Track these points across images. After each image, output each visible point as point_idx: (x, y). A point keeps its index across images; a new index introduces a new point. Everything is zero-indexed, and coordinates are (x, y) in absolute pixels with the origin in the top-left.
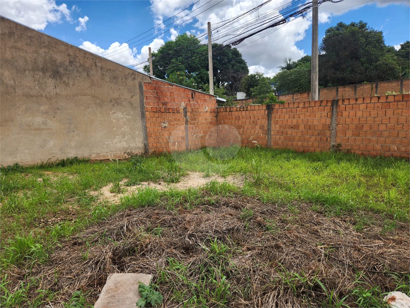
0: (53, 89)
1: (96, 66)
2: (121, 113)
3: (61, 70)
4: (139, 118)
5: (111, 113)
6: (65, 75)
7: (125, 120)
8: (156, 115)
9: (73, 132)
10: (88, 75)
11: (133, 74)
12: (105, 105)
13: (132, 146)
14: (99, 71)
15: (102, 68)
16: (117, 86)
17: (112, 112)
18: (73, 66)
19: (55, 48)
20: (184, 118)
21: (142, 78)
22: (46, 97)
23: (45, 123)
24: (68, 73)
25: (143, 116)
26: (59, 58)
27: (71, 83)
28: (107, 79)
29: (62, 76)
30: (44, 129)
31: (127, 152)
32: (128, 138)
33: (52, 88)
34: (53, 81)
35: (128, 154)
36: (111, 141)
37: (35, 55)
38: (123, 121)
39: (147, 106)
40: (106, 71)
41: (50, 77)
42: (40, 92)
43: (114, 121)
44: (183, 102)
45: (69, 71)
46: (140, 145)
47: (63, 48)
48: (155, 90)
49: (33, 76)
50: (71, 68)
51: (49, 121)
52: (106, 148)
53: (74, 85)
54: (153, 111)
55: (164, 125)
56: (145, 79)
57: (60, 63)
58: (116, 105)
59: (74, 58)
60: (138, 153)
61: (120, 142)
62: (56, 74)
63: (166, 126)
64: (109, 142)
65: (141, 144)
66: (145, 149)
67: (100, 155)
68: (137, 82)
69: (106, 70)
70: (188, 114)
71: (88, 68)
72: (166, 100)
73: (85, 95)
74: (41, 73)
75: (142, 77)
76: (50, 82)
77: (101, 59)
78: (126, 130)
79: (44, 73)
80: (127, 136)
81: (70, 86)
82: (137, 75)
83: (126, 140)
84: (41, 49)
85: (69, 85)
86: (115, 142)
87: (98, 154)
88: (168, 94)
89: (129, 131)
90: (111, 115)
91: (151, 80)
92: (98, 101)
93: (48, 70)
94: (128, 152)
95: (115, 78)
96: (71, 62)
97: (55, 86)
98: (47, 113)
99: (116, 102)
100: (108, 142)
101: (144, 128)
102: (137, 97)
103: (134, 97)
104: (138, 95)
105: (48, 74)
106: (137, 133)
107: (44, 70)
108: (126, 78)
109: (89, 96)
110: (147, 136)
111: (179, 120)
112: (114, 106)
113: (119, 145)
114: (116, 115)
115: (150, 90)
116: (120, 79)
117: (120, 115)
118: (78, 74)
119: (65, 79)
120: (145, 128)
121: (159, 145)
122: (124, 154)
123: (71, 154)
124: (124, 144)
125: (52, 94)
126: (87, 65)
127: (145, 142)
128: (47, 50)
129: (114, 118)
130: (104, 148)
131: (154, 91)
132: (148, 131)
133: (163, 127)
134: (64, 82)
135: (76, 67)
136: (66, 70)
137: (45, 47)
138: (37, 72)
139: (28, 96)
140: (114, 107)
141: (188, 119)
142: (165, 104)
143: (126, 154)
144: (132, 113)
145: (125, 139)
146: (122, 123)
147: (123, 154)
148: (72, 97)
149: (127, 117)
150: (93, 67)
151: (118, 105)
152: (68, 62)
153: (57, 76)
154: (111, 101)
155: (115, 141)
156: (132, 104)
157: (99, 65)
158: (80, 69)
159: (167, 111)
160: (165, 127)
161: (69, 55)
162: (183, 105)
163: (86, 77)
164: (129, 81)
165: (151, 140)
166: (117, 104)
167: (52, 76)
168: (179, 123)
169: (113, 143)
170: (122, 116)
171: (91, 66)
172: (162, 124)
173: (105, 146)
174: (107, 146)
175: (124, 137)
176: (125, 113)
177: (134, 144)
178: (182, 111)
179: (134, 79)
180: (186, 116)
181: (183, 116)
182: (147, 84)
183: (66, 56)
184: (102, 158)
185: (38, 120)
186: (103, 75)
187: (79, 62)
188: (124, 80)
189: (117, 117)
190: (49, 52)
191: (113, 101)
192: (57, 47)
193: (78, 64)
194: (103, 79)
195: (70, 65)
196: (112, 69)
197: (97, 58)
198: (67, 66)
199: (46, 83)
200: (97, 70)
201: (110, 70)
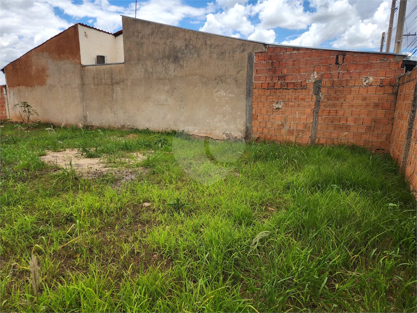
0: (173, 72)
1: (206, 44)
2: (224, 92)
3: (179, 55)
4: (243, 96)
5: (214, 91)
6: (181, 59)
7: (227, 99)
8: (268, 92)
9: (183, 108)
11: (243, 45)
12: (210, 83)
13: (233, 127)
14: (208, 49)
15: (210, 46)
16: (223, 62)
17: (216, 90)
18: (188, 49)
19: (177, 36)
20: (314, 96)
21: (254, 47)
22: (168, 79)
23: (166, 100)
24: (183, 56)
25: (249, 93)
26: (179, 44)
27: (185, 65)
28: (215, 56)
29: (179, 60)
30: (165, 105)
31: (226, 133)
32: (228, 119)
33: (172, 71)
34: (174, 66)
35: (227, 135)
36: (212, 120)
37: (164, 46)
38: (225, 100)
39: (256, 82)
40: (214, 48)
41: (172, 62)
42: (165, 76)
43: (217, 99)
44: (315, 73)
45: (185, 55)
46: (241, 128)
47: (182, 34)
48: (270, 60)
49: (162, 63)
50: (186, 52)
51: (169, 99)
52: (206, 126)
53: (187, 67)
54: (263, 88)
55: (277, 106)
56: (258, 48)
57: (179, 48)
58: (220, 82)
59: (189, 42)
60: (237, 136)
61: (220, 121)
63: (280, 107)
65: (242, 126)
66: (246, 132)
67: (201, 132)
68: (246, 55)
70: (323, 90)
71: (199, 48)
72: (285, 71)
73: (194, 75)
74: (167, 60)
75: (253, 46)
76: (172, 66)
77: (211, 36)
78: (227, 109)
80: (227, 116)
81: (184, 68)
82: (248, 45)
83: (226, 120)
84: (168, 40)
86: (215, 121)
87: (200, 130)
88: (291, 63)
89: (231, 111)
90: (214, 93)
91: (266, 48)
92: (204, 80)
93: (171, 56)
94: (227, 133)
96: (186, 46)
97: (175, 69)
98: (168, 92)
99: (220, 79)
100: (209, 120)
101: (248, 108)
102: (244, 73)
103: (240, 73)
104: (246, 70)
105: (171, 60)
106: (239, 113)
107: (168, 58)
108: (234, 52)
109: (198, 75)
110: (251, 117)
111: (303, 99)
112: (218, 84)
113: (219, 125)
114: (219, 93)
115: (263, 62)
116: (227, 54)
117: (222, 93)
118: (191, 56)
119: (181, 62)
120: (250, 108)
121: (266, 131)
122: (223, 134)
123: (180, 127)
124: (224, 125)
125: (172, 76)
126: (198, 45)
127: (248, 125)
128: (171, 40)
129: (217, 97)
131: (269, 62)
132: (254, 112)
133: (275, 108)
134: (180, 65)
136: (183, 54)
137: (170, 37)
138: (164, 60)
139: (159, 79)
140: (218, 85)
141: (322, 98)
142: (282, 77)
143: (224, 135)
144: (236, 92)
146: (224, 102)
147: (222, 135)
148: (185, 77)
149: (231, 95)
150: (203, 47)
151: (222, 83)
153: (177, 60)
154: (216, 79)
156: (237, 81)
157: (209, 43)
158: (193, 51)
159: (286, 87)
160: (278, 108)
162: (315, 76)
163: (197, 58)
164: (237, 55)
165: (256, 124)
166: (221, 81)
168: (304, 103)
169: (213, 122)
170: (225, 94)
172: (274, 105)
173: (206, 124)
174: (208, 124)
175: (224, 116)
176: (229, 91)
177: (235, 125)
178: (311, 87)
179: (244, 50)
180: (317, 94)
181: (311, 93)
182: (260, 54)
183: (184, 42)
184: (202, 135)
185: (163, 97)
186: (211, 53)
187: (192, 44)
188: (231, 54)
189: (219, 96)
190: (173, 41)
191: (218, 78)
192: (178, 35)
193: (191, 47)
194: (211, 57)
195: (186, 49)
196: (220, 44)
197: (207, 37)
198: (183, 50)
199: (169, 67)
200: (206, 48)
201: (218, 45)
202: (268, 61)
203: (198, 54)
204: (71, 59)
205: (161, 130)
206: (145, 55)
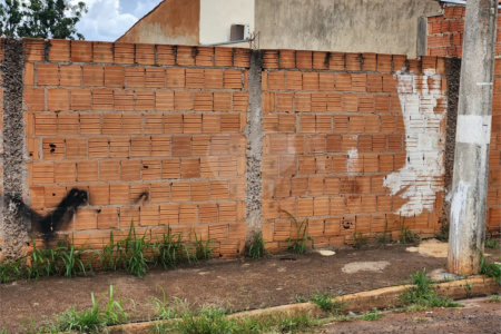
1: (362, 2)
3: (326, 23)
6: (328, 30)
10: (351, 24)
11: (411, 3)
14: (365, 12)
15: (368, 5)
16: (384, 35)
18: (337, 12)
21: (425, 8)
24: (331, 25)
26: (326, 3)
27: (333, 42)
28: (373, 24)
29: (325, 32)
34: (317, 43)
37: (307, 7)
40: (373, 10)
41: (316, 36)
45: (333, 22)
48: (449, 30)
49: (304, 39)
50: (335, 17)
53: (335, 45)
56: (431, 9)
57: (326, 11)
68: (415, 21)
69: (372, 7)
71: (352, 10)
74: (309, 33)
75: (425, 5)
79: (311, 32)
82: (418, 4)
85: (330, 45)
91: (442, 8)
93: (315, 26)
95: (383, 19)
96: (336, 6)
105: (314, 33)
107: (311, 29)
108: (399, 16)
115: (439, 34)
116: (390, 21)
118: (341, 25)
119: (328, 37)
126: (352, 5)
131: (446, 35)
134: (327, 41)
135: (340, 13)
136: (330, 21)
138: (306, 33)
150: (358, 7)
152: (333, 7)
153: (322, 33)
163: (349, 28)
164: (404, 21)
167: (318, 35)
171: (356, 6)
179: (412, 13)
182: (434, 20)
186: (368, 18)
187: (344, 4)
188: (395, 20)
193: (342, 8)
194: (367, 27)
195: (335, 11)
198: (331, 15)
200: (362, 10)
201: (378, 5)
202: (445, 33)
204: (187, 35)
206: (281, 24)
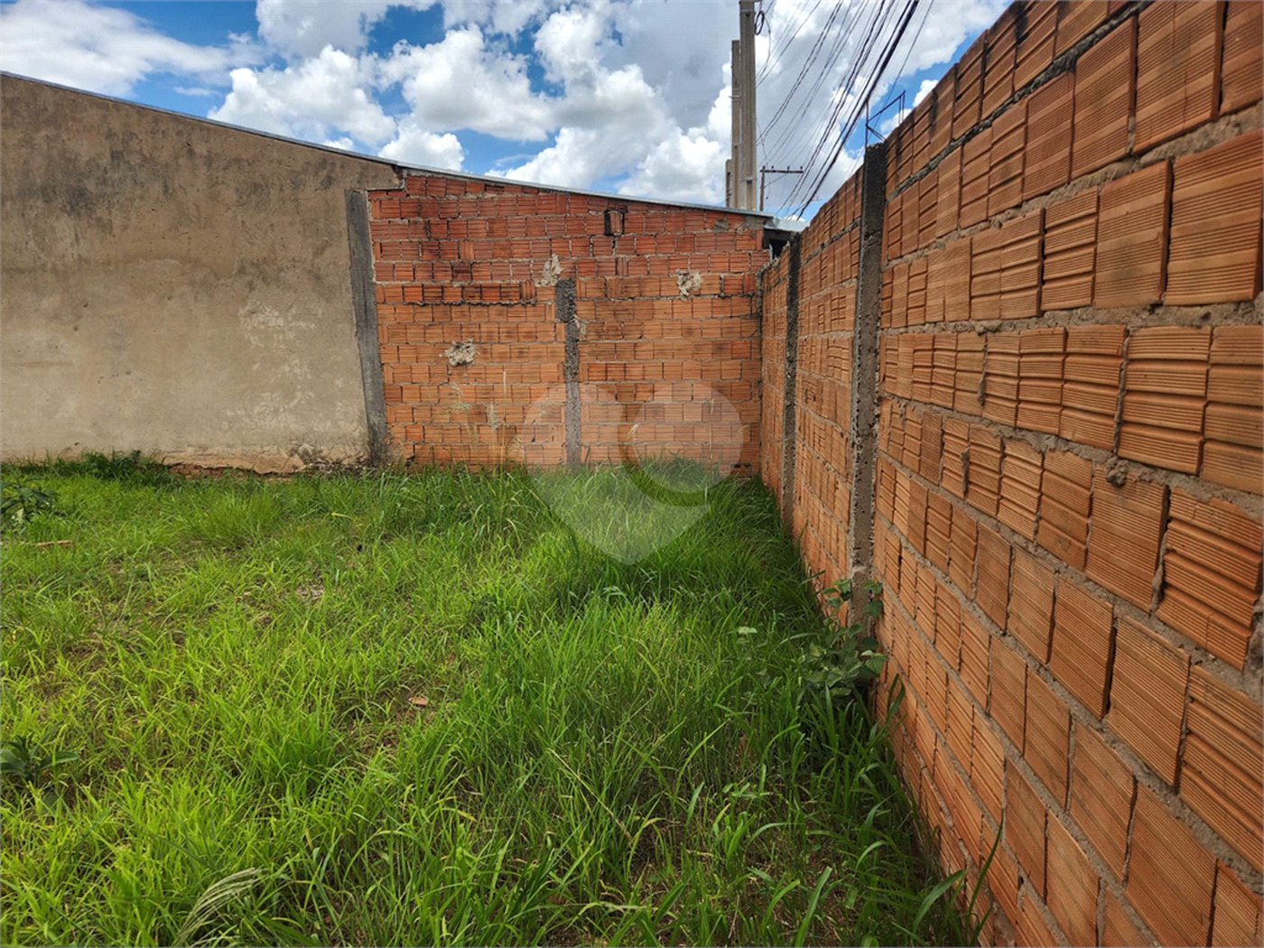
0: (72, 245)
1: (191, 153)
2: (277, 314)
3: (91, 185)
4: (347, 328)
5: (242, 312)
6: (101, 200)
7: (291, 336)
8: (425, 316)
9: (128, 373)
10: (166, 190)
11: (324, 163)
12: (223, 285)
13: (323, 431)
14: (202, 171)
15: (209, 160)
16: (263, 215)
17: (247, 308)
18: (122, 166)
19: (74, 119)
20: (561, 327)
21: (361, 174)
22: (54, 270)
23: (53, 347)
24: (109, 190)
25: (365, 319)
26: (85, 148)
27: (117, 221)
28: (229, 194)
29: (92, 204)
31: (301, 449)
32: (303, 402)
33: (68, 241)
34: (71, 223)
35: (305, 456)
36: (245, 409)
37: (24, 151)
38: (284, 341)
39: (385, 283)
40: (225, 169)
41: (63, 210)
42: (39, 258)
43: (254, 340)
44: (555, 257)
45: (113, 186)
46: (350, 430)
47: (93, 115)
48: (419, 214)
49: (23, 215)
50: (116, 176)
51: (62, 342)
52: (226, 432)
53: (125, 228)
54: (407, 300)
55: (459, 357)
56: (374, 177)
57: (88, 163)
58: (259, 283)
59: (124, 142)
60: (342, 456)
61: (276, 412)
62: (79, 202)
63: (468, 360)
64: (239, 413)
65: (355, 424)
66: (371, 444)
67: (209, 451)
68: (338, 196)
69: (223, 164)
70: (582, 308)
71: (167, 165)
72: (469, 252)
73: (159, 258)
74: (40, 203)
75: (359, 170)
76: (64, 227)
77: (208, 129)
78: (297, 371)
79: (47, 201)
80: (299, 394)
81: (115, 231)
82: (342, 166)
83: (296, 406)
84: (38, 131)
85: (111, 229)
86: (259, 414)
87: (203, 448)
88: (482, 227)
89: (309, 377)
90: (242, 320)
91: (401, 178)
92: (199, 276)
93: (57, 190)
94: (306, 452)
95: (256, 187)
96: (116, 156)
97: (76, 235)
98: (56, 317)
99: (260, 274)
100: (234, 410)
101: (368, 365)
102: (340, 253)
103: (328, 252)
104: (345, 243)
105: (58, 202)
106: (339, 383)
107: (47, 193)
108: (296, 185)
109: (172, 257)
110: (383, 396)
111: (531, 336)
112: (251, 287)
113: (271, 424)
114: (262, 318)
115: (398, 220)
116: (274, 192)
117: (273, 318)
118: (138, 192)
119: (101, 212)
120: (374, 365)
121: (433, 434)
122: (292, 455)
123: (123, 441)
124: (289, 423)
125: (69, 259)
126: (164, 157)
127: (375, 419)
128: (51, 132)
129: (255, 331)
130: (220, 429)
131: (415, 223)
132: (388, 378)
133: (454, 363)
134: (99, 220)
135: (131, 168)
136: (104, 182)
137: (47, 122)
138: (31, 202)
139: (14, 272)
140: (253, 292)
141: (583, 332)
142: (463, 270)
143: (296, 456)
144: (320, 312)
145: (292, 404)
146: (283, 346)
147: (286, 457)
148: (121, 265)
149: (302, 325)
150: (181, 161)
151: (268, 285)
152: (109, 156)
153: (81, 204)
154: (242, 271)
155: (257, 409)
156: (317, 278)
157: (201, 149)
158: (143, 175)
159: (477, 297)
160: (464, 364)
161: (110, 135)
162: (555, 268)
163: (161, 196)
164: (310, 193)
165: (399, 414)
166: (264, 279)
167: (68, 208)
168: (534, 346)
169: (249, 416)
170: (281, 322)
171: (176, 158)
172: (448, 353)
173: (225, 425)
174: (230, 422)
175: (289, 395)
176: (294, 311)
177: (329, 424)
178: (549, 299)
179: (329, 182)
180: (567, 319)
181: (552, 317)
182: (383, 196)
183: (104, 141)
184: (214, 463)
185: (38, 336)
186: (213, 183)
187: (140, 152)
188: (287, 191)
189: (263, 327)
190: (58, 136)
191: (250, 269)
192: (78, 116)
193: (135, 160)
194: (214, 198)
195: (115, 166)
196: (245, 157)
197: (193, 129)
198: (105, 171)
199: (53, 229)
200: (194, 168)
201: (238, 160)
202: (412, 219)
203: (166, 186)
205: (40, 457)
